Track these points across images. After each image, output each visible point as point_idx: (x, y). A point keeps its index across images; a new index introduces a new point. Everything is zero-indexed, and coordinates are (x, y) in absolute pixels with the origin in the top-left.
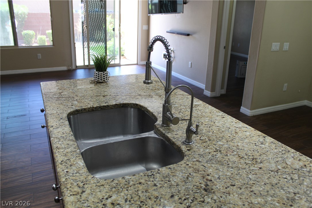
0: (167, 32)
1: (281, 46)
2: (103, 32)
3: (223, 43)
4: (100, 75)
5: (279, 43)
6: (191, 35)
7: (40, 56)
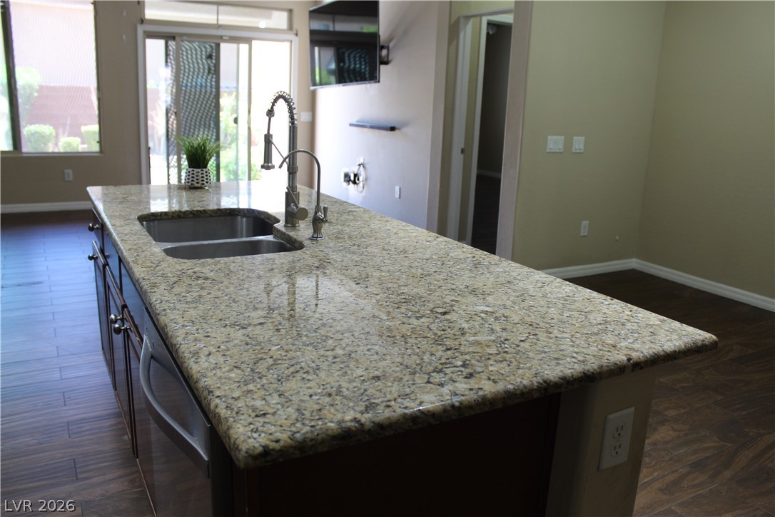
0: (351, 125)
1: (568, 143)
2: (212, 126)
3: (458, 142)
4: (196, 174)
5: (563, 137)
6: (399, 129)
7: (69, 173)
